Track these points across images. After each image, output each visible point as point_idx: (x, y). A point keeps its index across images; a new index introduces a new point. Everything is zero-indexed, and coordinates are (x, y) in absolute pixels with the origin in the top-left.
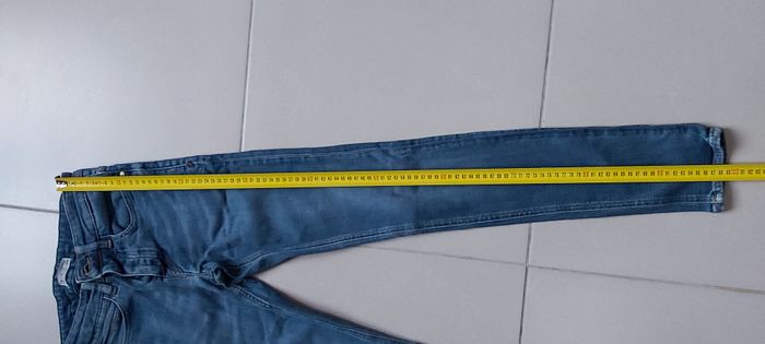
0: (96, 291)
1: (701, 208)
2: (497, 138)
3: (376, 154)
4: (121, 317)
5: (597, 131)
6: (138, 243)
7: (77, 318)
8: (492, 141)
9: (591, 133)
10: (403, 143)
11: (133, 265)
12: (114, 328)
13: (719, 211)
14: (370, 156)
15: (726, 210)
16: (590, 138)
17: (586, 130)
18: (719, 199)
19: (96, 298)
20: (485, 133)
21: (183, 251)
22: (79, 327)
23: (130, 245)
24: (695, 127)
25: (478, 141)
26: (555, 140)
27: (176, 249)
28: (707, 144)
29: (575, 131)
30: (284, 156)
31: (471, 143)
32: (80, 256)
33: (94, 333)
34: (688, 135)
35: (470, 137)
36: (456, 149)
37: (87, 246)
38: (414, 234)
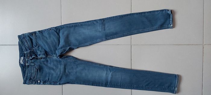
0: (30, 65)
1: (168, 28)
2: (122, 16)
3: (95, 22)
4: (37, 70)
5: (144, 13)
6: (40, 50)
7: (27, 72)
8: (122, 17)
9: (143, 13)
10: (101, 20)
11: (39, 55)
12: (36, 73)
13: (172, 28)
14: (93, 23)
15: (173, 28)
16: (143, 15)
17: (142, 13)
18: (172, 25)
19: (31, 67)
20: (119, 15)
21: (51, 51)
22: (27, 74)
23: (38, 50)
24: (165, 10)
25: (118, 17)
26: (135, 16)
27: (49, 51)
28: (168, 13)
29: (140, 13)
30: (73, 25)
31: (117, 18)
32: (26, 54)
33: (31, 75)
34: (164, 12)
35: (116, 17)
36: (113, 20)
37: (27, 51)
38: (106, 40)
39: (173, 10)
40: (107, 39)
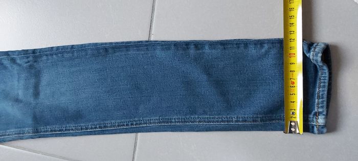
2: (106, 50)
3: (6, 62)
5: (198, 45)
10: (25, 52)
13: (320, 133)
15: (329, 132)
16: (192, 51)
18: (321, 120)
25: (89, 52)
29: (177, 44)
36: (70, 59)
39: (336, 47)
40: (38, 134)
